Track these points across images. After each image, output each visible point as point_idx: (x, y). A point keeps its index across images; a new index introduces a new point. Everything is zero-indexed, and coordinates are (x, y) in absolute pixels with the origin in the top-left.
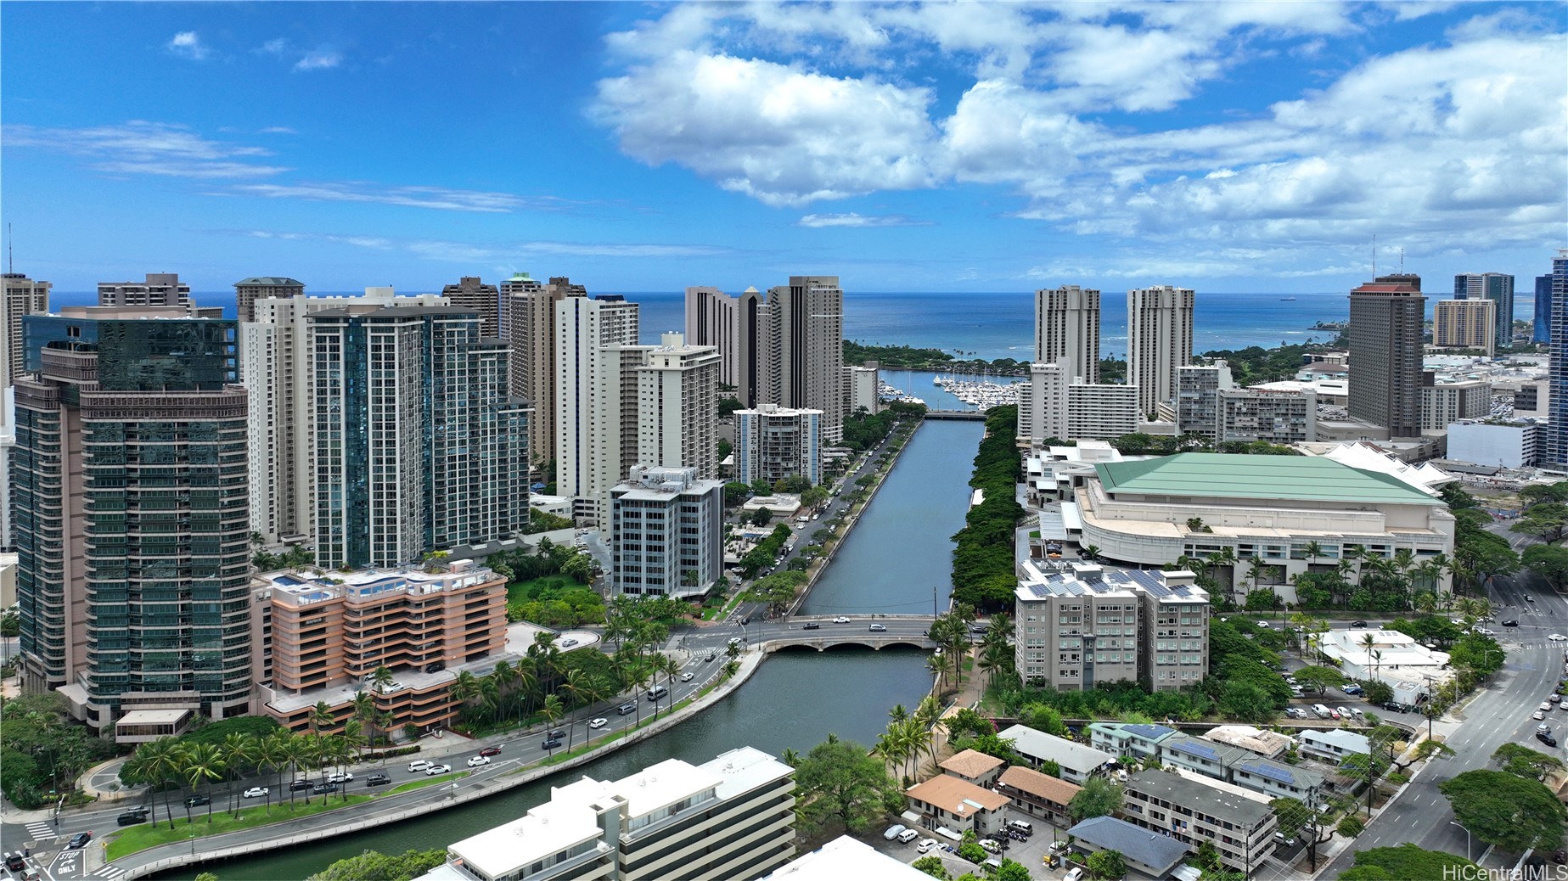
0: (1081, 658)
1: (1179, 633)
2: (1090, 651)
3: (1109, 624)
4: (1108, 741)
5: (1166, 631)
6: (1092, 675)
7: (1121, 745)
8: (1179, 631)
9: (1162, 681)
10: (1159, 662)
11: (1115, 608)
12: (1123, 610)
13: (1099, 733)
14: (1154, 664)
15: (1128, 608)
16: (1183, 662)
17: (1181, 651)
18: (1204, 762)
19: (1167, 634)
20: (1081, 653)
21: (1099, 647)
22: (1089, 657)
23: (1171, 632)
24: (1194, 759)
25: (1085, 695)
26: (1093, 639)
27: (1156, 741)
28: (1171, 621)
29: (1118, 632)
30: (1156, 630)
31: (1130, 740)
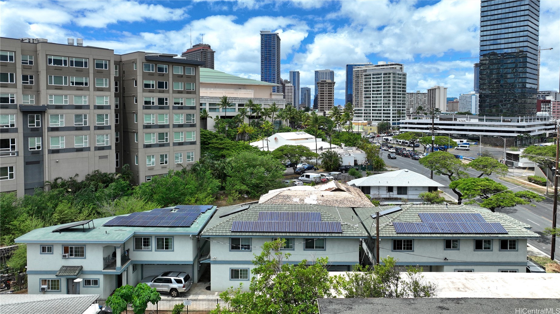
0: (19, 145)
1: (170, 103)
2: (38, 132)
3: (69, 88)
4: (75, 262)
5: (154, 98)
6: (41, 172)
7: (109, 263)
8: (171, 99)
9: (151, 169)
10: (147, 142)
11: (79, 64)
12: (91, 67)
13: (46, 249)
14: (140, 146)
15: (99, 65)
16: (176, 140)
17: (174, 126)
18: (310, 244)
19: (156, 103)
20: (19, 138)
21: (52, 125)
22: (35, 142)
23: (161, 101)
24: (289, 244)
25: (26, 203)
26: (41, 111)
27: (195, 228)
28: (161, 85)
29: (83, 102)
30: (142, 96)
31: (131, 246)
